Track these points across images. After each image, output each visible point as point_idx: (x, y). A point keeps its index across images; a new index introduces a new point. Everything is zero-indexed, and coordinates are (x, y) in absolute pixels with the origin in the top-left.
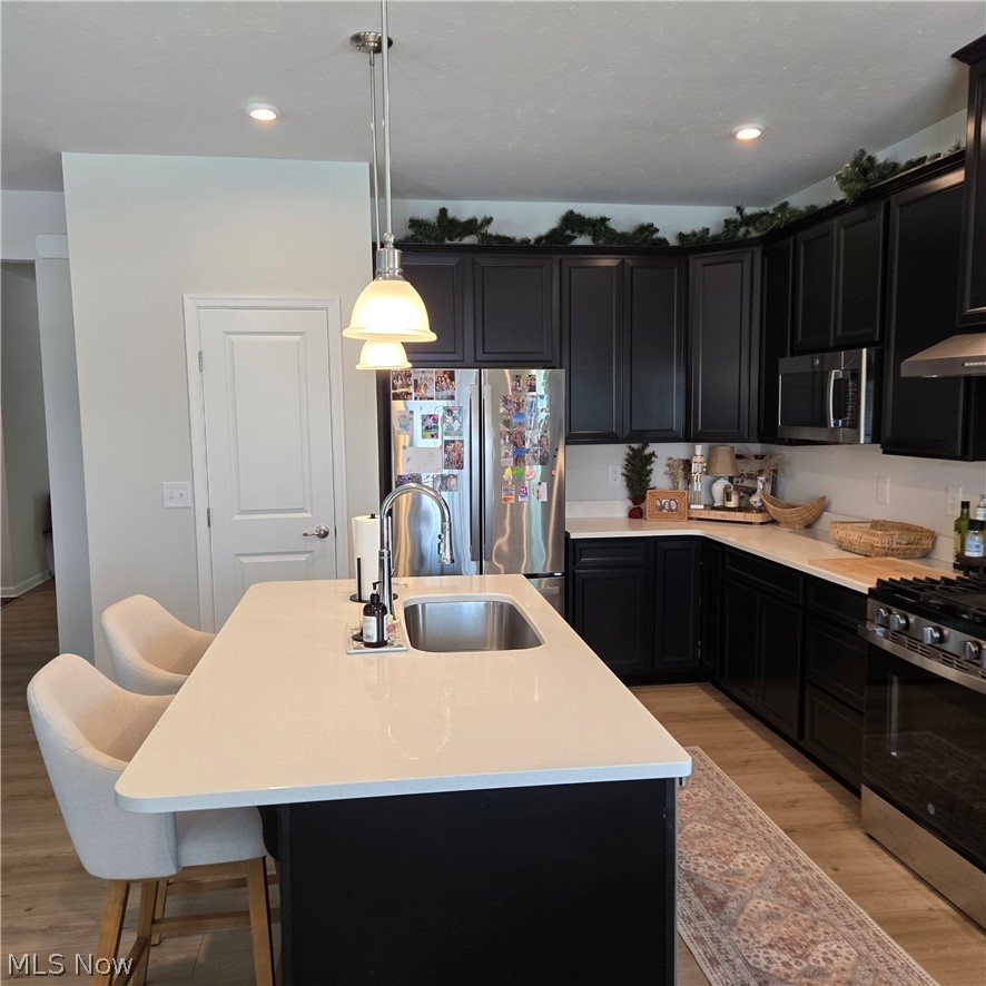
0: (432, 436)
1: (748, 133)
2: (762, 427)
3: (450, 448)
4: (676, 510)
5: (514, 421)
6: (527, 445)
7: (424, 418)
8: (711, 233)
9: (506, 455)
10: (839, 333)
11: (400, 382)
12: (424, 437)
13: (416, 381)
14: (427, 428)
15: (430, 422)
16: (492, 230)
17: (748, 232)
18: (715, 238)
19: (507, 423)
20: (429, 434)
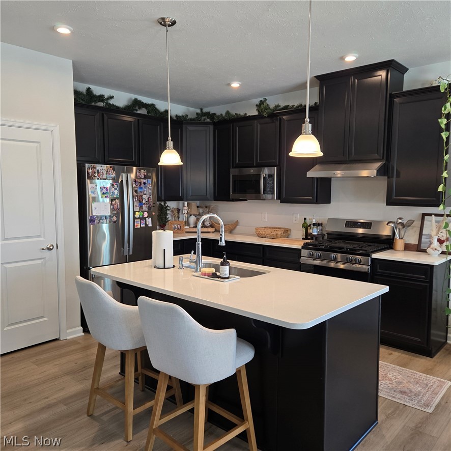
0: (106, 197)
1: (235, 85)
2: (217, 195)
3: (113, 202)
4: (181, 229)
5: (139, 190)
6: (144, 202)
7: (102, 189)
8: (189, 117)
9: (136, 206)
10: (259, 161)
11: (91, 170)
12: (102, 197)
13: (98, 170)
14: (103, 193)
15: (104, 190)
16: (111, 102)
17: (205, 119)
18: (191, 119)
19: (136, 191)
20: (104, 196)
